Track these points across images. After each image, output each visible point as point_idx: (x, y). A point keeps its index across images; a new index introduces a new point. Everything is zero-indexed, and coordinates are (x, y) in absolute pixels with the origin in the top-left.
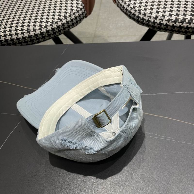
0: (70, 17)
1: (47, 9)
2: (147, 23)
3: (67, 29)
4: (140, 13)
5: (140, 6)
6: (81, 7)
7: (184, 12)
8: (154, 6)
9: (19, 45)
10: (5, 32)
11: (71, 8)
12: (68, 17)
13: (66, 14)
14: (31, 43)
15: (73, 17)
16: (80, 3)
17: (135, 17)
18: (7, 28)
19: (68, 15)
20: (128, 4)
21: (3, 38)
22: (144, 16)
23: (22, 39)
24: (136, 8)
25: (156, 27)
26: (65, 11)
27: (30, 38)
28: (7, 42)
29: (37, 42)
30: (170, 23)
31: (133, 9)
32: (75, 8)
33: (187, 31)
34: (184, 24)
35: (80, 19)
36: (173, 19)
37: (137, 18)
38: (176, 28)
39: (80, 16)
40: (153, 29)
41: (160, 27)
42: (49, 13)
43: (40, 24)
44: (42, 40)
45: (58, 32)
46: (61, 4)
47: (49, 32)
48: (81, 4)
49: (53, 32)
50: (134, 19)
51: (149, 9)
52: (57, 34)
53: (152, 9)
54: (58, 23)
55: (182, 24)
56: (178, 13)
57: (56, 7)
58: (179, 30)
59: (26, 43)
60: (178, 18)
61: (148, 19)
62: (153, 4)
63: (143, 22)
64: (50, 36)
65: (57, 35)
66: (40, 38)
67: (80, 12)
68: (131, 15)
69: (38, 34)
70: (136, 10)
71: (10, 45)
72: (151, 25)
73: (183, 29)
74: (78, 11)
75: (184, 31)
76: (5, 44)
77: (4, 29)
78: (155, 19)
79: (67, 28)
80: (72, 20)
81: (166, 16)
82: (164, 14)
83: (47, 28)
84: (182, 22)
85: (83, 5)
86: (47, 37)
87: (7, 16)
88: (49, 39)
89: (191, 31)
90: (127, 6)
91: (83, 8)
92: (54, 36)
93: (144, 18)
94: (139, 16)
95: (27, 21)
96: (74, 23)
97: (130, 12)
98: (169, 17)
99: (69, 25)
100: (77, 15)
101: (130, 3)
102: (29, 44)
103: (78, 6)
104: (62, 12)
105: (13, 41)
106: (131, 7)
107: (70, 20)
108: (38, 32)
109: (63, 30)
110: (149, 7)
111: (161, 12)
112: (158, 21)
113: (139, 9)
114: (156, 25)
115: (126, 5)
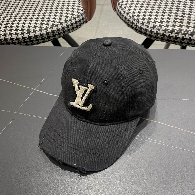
0: (70, 22)
1: (49, 12)
2: (145, 31)
3: (66, 33)
4: (138, 22)
5: (139, 16)
6: (82, 12)
7: (181, 23)
8: (152, 16)
9: (18, 44)
10: (5, 31)
11: (72, 13)
12: (69, 21)
13: (67, 18)
14: (30, 43)
15: (73, 21)
16: (81, 8)
17: (134, 25)
18: (8, 27)
19: (68, 19)
20: (127, 13)
21: (2, 37)
22: (142, 25)
23: (21, 39)
24: (135, 17)
25: (153, 36)
26: (66, 15)
27: (30, 39)
28: (6, 41)
29: (36, 43)
30: (166, 33)
31: (132, 18)
32: (75, 13)
33: (183, 42)
34: (180, 35)
35: (80, 23)
36: (169, 30)
37: (136, 27)
38: (172, 38)
39: (80, 21)
40: (150, 38)
41: (157, 36)
42: (50, 16)
43: (40, 26)
44: (42, 42)
45: (57, 35)
46: (63, 8)
47: (49, 35)
48: (82, 10)
49: (53, 35)
50: (132, 27)
51: (147, 19)
52: (57, 36)
53: (150, 19)
54: (58, 26)
55: (178, 35)
56: (175, 24)
57: (57, 11)
58: (175, 41)
59: (25, 44)
60: (174, 29)
61: (146, 28)
62: (151, 14)
63: (141, 31)
64: (50, 38)
65: (57, 38)
66: (40, 39)
67: (81, 17)
68: (130, 23)
69: (38, 35)
70: (135, 19)
71: (9, 45)
72: (149, 34)
73: (178, 40)
74: (78, 16)
75: (179, 41)
76: (4, 43)
77: (5, 28)
78: (152, 29)
79: (67, 31)
80: (72, 24)
81: (163, 27)
82: (161, 25)
83: (47, 30)
84: (178, 33)
85: (84, 11)
86: (47, 39)
87: (9, 16)
88: (49, 41)
89: (186, 42)
90: (126, 15)
91: (84, 14)
92: (54, 38)
93: (142, 27)
94: (138, 24)
95: (28, 22)
96: (74, 27)
97: (129, 21)
98: (166, 27)
99: (69, 29)
100: (77, 19)
101: (129, 12)
102: (28, 45)
103: (79, 11)
104: (63, 16)
105: (12, 41)
106: (130, 15)
107: (70, 24)
108: (38, 33)
109: (62, 33)
110: (147, 17)
111: (159, 22)
112: (155, 30)
113: (137, 18)
114: (153, 34)
115: (125, 13)
